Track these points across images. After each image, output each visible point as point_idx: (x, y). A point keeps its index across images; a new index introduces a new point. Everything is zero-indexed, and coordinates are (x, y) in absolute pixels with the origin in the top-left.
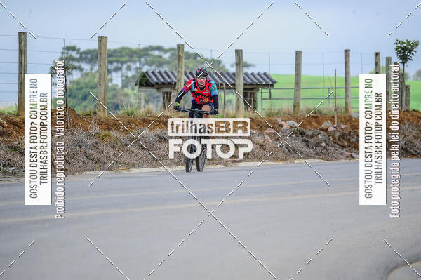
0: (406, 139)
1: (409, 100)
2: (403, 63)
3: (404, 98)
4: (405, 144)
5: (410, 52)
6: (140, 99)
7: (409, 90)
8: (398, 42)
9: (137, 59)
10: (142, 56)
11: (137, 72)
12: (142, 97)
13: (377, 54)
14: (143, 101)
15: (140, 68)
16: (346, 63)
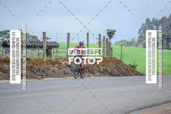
0: (111, 69)
2: (110, 39)
3: (110, 53)
4: (111, 71)
5: (112, 34)
6: (3, 52)
7: (112, 49)
8: (108, 30)
9: (2, 35)
10: (4, 34)
11: (2, 41)
12: (4, 51)
13: (100, 35)
14: (4, 53)
15: (3, 39)
16: (87, 38)
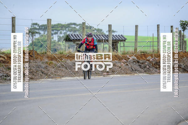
0: (185, 64)
1: (186, 47)
2: (183, 31)
3: (184, 46)
4: (184, 67)
5: (186, 26)
6: (66, 47)
7: (186, 43)
8: (181, 21)
9: (64, 29)
10: (67, 27)
11: (64, 35)
12: (67, 46)
13: (172, 27)
14: (67, 48)
15: (66, 33)
16: (158, 31)
